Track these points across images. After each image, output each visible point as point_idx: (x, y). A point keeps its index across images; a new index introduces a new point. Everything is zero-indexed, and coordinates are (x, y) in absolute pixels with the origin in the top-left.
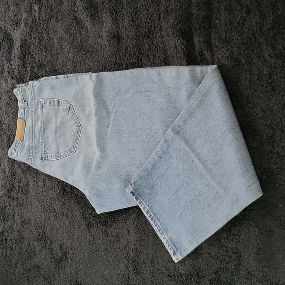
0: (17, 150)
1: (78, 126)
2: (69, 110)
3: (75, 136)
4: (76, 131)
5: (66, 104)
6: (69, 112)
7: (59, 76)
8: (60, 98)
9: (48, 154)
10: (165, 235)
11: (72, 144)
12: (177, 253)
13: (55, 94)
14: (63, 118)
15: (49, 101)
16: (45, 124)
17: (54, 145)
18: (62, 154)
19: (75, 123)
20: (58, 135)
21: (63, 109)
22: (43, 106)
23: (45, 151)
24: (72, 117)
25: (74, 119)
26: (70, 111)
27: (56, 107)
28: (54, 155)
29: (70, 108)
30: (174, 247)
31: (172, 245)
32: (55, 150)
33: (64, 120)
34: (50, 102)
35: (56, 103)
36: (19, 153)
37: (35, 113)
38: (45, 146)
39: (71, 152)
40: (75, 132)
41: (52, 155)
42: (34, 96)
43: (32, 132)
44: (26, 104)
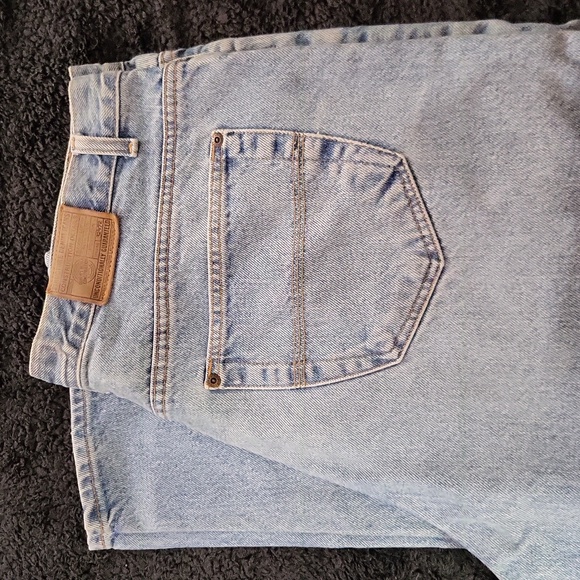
0: (85, 344)
1: (430, 256)
2: (389, 184)
3: (405, 296)
4: (415, 276)
5: (373, 158)
6: (383, 191)
7: (313, 35)
8: (338, 131)
9: (245, 362)
10: (91, 444)
11: (389, 330)
12: (104, 518)
13: (312, 109)
14: (342, 217)
15: (269, 140)
16: (235, 238)
17: (284, 331)
18: (326, 368)
19: (410, 243)
20: (310, 288)
21: (353, 180)
22: (228, 161)
23: (227, 352)
24: (399, 214)
25: (413, 225)
26: (397, 187)
27: (309, 167)
28: (283, 369)
29: (393, 176)
30: (100, 493)
31: (97, 484)
32: (287, 348)
33: (350, 225)
34: (276, 146)
35: (311, 151)
36: (95, 354)
37: (183, 186)
38: (229, 332)
39: (378, 362)
40: (409, 281)
41: (270, 369)
42: (185, 116)
43: (166, 269)
44: (133, 148)
